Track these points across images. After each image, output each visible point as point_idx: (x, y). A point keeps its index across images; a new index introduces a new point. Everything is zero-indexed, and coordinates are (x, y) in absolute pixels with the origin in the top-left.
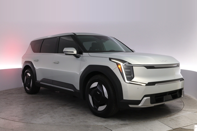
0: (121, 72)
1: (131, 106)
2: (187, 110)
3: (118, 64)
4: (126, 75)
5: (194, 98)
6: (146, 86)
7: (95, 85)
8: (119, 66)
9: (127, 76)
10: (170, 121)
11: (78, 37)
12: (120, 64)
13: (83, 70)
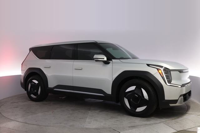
0: (162, 76)
1: (171, 105)
2: (191, 113)
3: (158, 70)
4: (167, 78)
5: (198, 102)
6: (181, 87)
7: (133, 88)
8: (160, 71)
9: (168, 80)
10: (175, 123)
11: (101, 44)
12: (160, 70)
13: (115, 76)
